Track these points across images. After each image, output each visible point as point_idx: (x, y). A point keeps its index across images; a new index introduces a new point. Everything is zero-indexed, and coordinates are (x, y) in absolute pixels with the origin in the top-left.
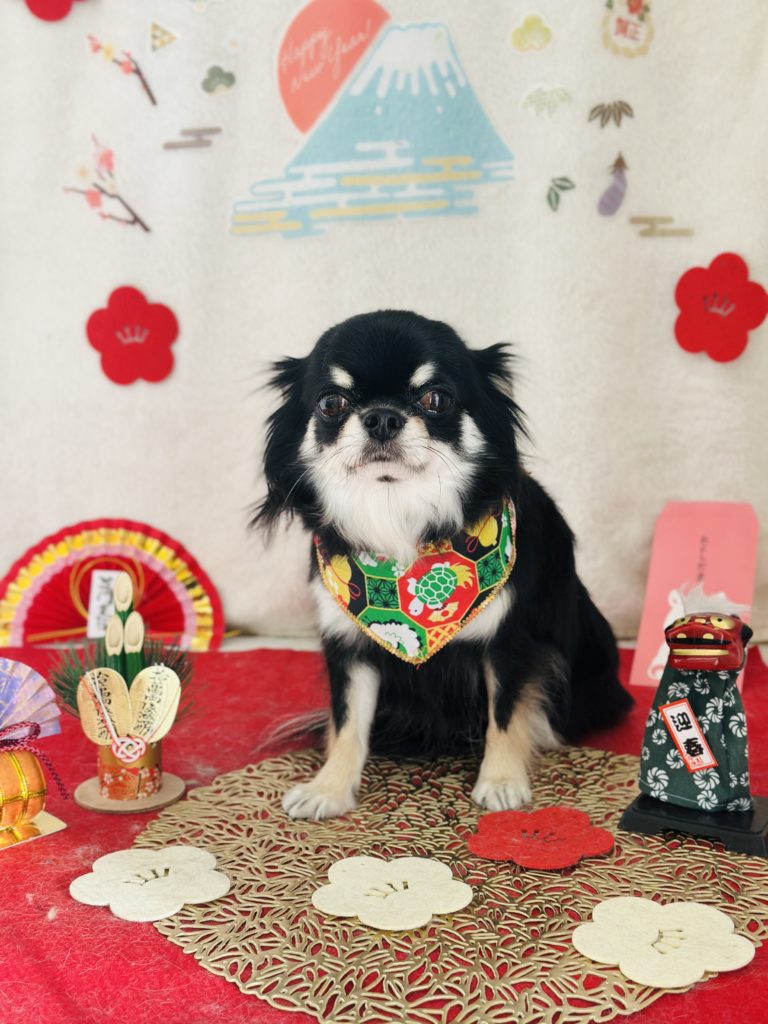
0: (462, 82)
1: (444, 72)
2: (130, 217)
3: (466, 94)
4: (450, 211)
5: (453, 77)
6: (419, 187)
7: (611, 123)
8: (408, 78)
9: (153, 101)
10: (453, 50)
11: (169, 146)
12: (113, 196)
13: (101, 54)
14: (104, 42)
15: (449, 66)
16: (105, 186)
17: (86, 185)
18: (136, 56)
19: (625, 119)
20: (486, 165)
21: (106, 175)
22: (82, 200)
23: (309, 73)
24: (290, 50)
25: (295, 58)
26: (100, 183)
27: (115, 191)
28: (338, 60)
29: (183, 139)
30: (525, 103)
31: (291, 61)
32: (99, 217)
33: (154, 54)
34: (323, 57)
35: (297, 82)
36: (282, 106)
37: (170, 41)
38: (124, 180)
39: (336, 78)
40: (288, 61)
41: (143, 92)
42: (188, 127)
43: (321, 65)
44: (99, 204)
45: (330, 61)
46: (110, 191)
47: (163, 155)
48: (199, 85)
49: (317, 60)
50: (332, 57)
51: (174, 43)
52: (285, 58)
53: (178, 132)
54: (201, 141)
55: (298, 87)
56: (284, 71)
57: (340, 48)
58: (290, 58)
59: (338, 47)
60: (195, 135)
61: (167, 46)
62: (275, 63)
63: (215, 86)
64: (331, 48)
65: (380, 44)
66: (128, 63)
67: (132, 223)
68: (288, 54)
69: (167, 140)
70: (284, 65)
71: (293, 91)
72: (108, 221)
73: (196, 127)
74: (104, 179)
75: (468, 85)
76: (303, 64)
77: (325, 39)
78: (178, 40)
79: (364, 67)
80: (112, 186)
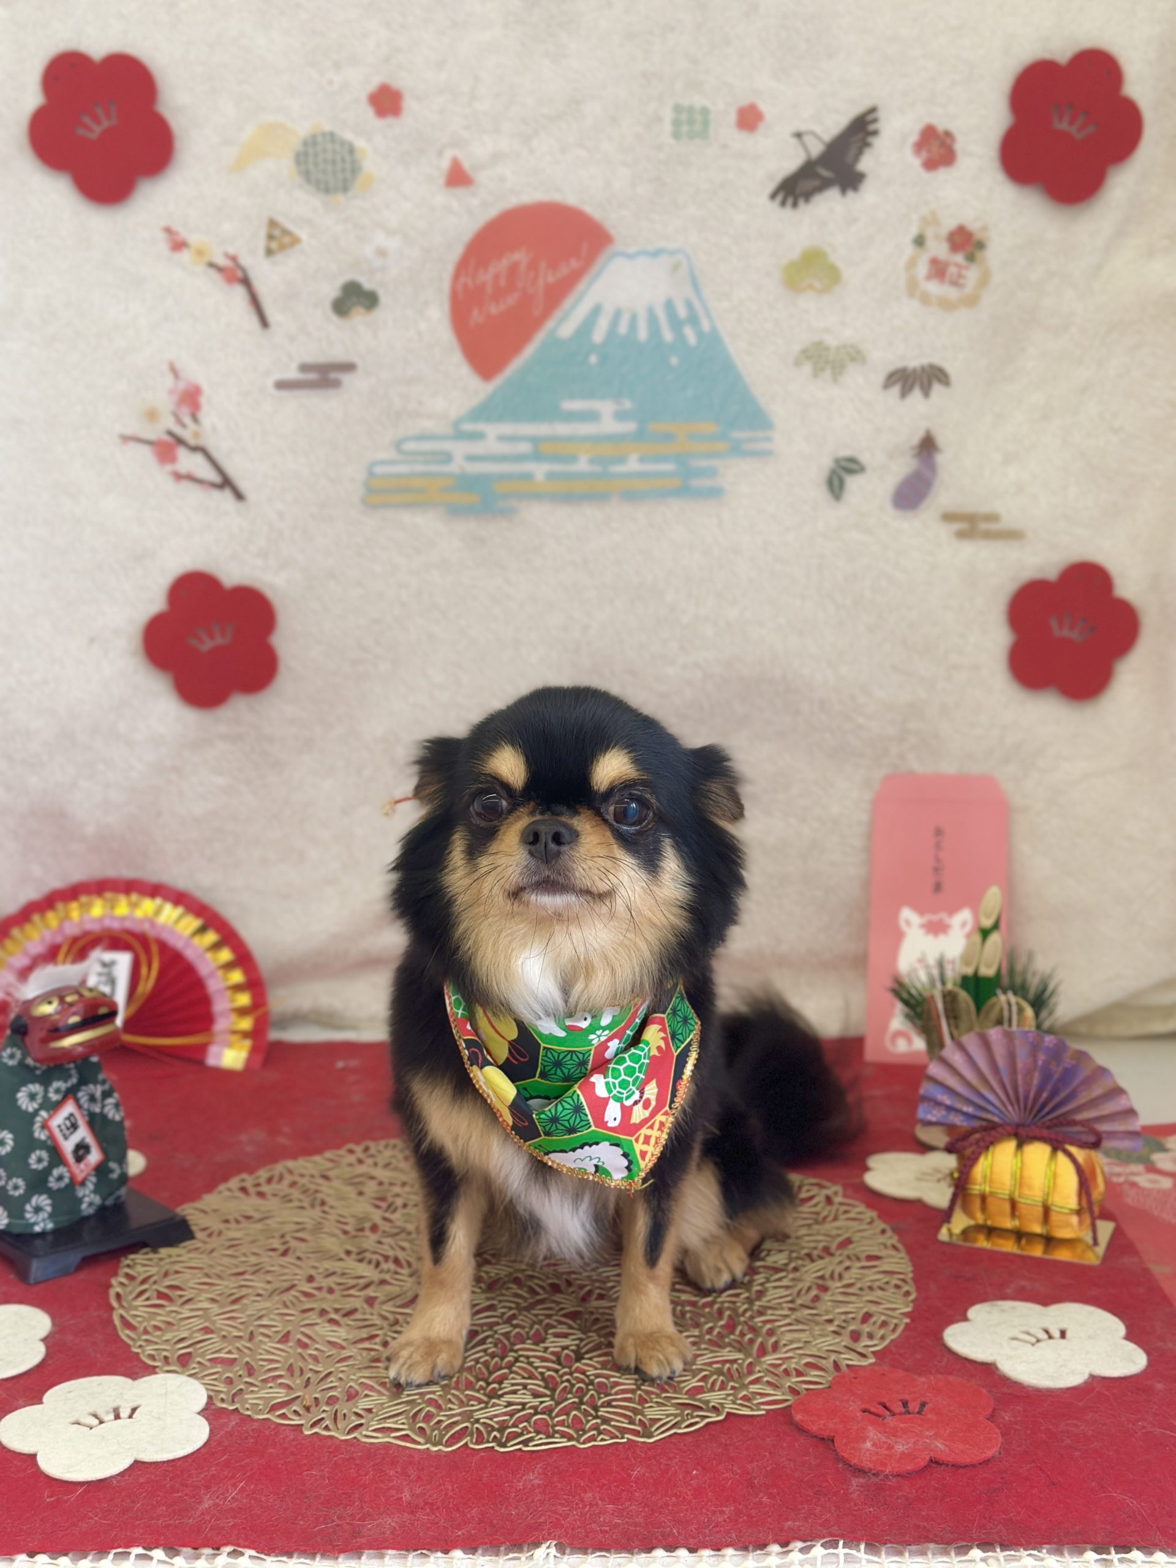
0: (706, 326)
1: (682, 312)
2: (217, 479)
3: (712, 341)
4: (684, 491)
5: (693, 320)
6: (642, 460)
7: (917, 393)
8: (634, 318)
9: (265, 324)
10: (696, 286)
11: (280, 385)
12: (195, 449)
13: (186, 255)
14: (192, 238)
15: (689, 305)
16: (187, 435)
17: (155, 433)
18: (242, 261)
19: (936, 387)
20: (737, 435)
21: (187, 419)
22: (147, 453)
23: (498, 304)
24: (471, 269)
25: (478, 282)
26: (177, 430)
27: (200, 443)
28: (540, 291)
29: (301, 376)
30: (797, 359)
31: (471, 285)
32: (171, 478)
33: (270, 259)
34: (520, 285)
35: (480, 313)
36: (455, 343)
37: (292, 245)
38: (214, 428)
39: (537, 313)
40: (466, 284)
41: (252, 309)
42: (309, 360)
43: (516, 295)
44: (173, 460)
45: (530, 291)
46: (192, 442)
47: (273, 396)
48: (328, 306)
49: (510, 287)
50: (532, 286)
51: (297, 247)
52: (462, 280)
53: (295, 366)
54: (326, 379)
55: (481, 320)
56: (460, 297)
57: (545, 276)
58: (470, 281)
59: (541, 274)
60: (319, 371)
61: (287, 251)
62: (447, 285)
63: (350, 308)
64: (532, 275)
65: (598, 274)
66: (233, 269)
67: (220, 487)
68: (466, 276)
69: (278, 376)
70: (460, 290)
71: (472, 325)
72: (184, 483)
73: (321, 360)
74: (184, 426)
75: (714, 330)
76: (489, 291)
77: (524, 262)
78: (304, 244)
79: (577, 303)
80: (196, 435)
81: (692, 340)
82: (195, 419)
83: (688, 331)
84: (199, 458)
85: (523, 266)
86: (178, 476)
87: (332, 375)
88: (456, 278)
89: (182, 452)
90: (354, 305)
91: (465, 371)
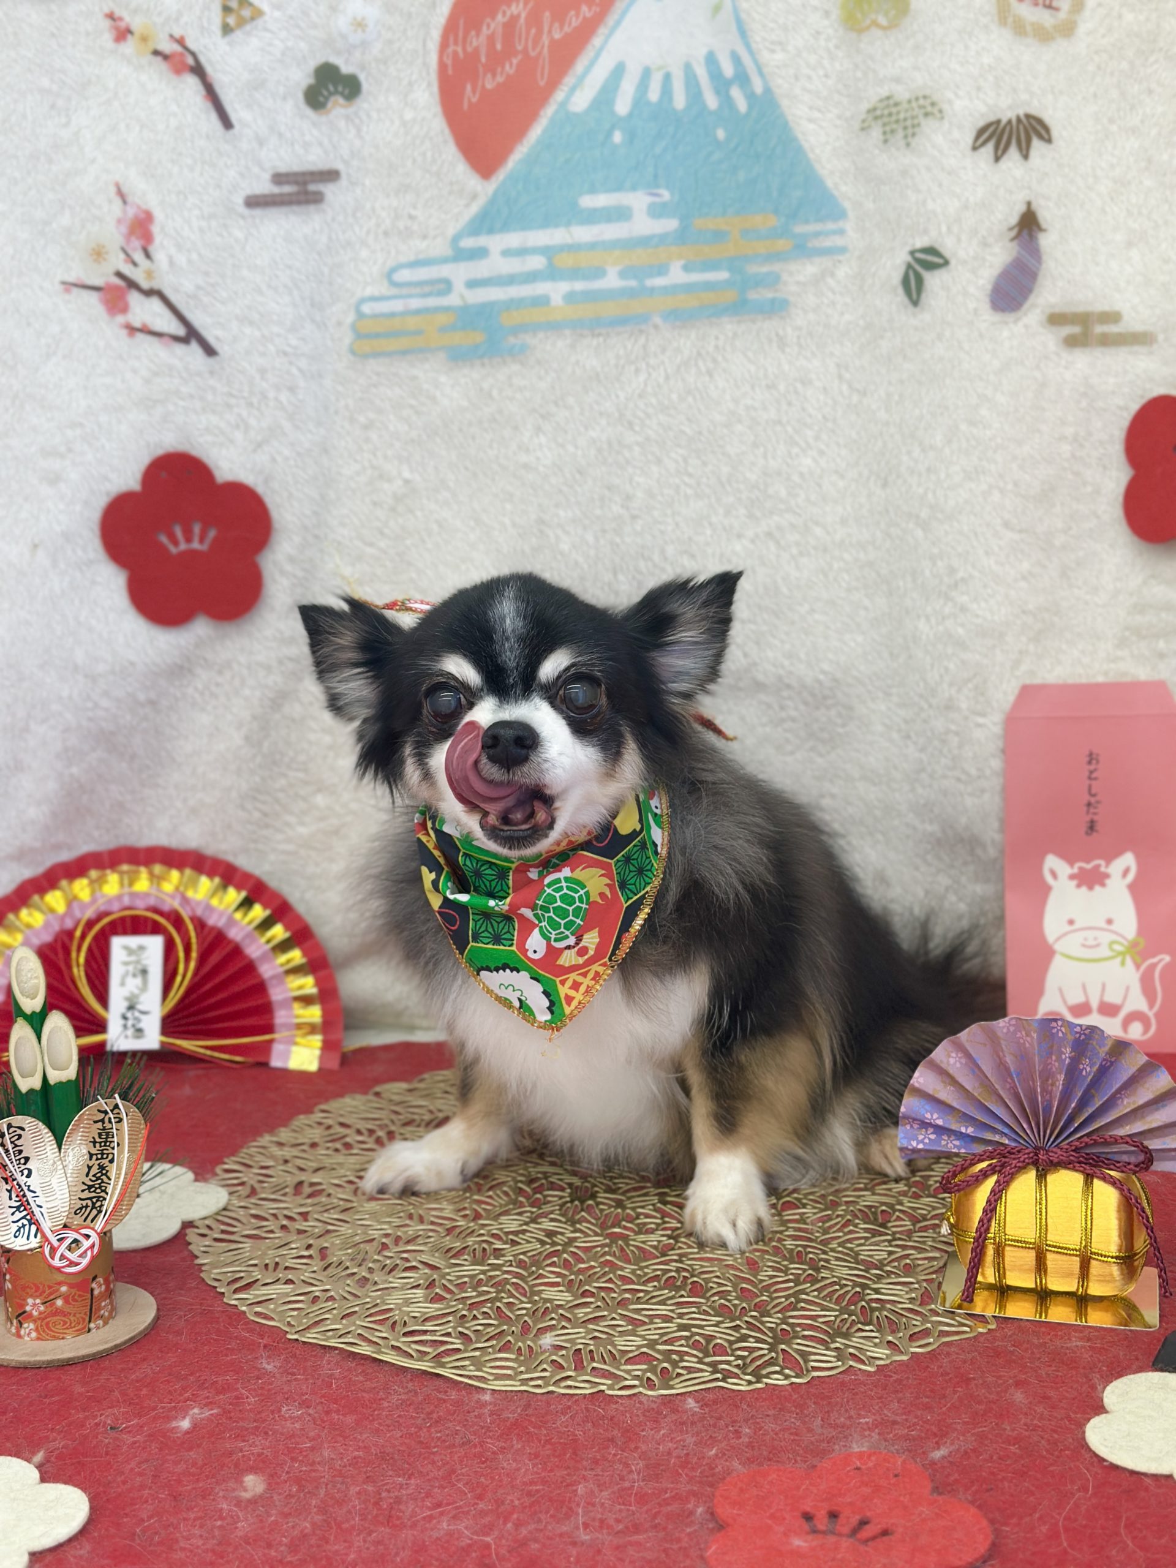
0: (758, 86)
1: (728, 69)
2: (181, 331)
3: (766, 105)
4: (740, 307)
5: (742, 77)
6: (686, 268)
7: (1013, 154)
8: (667, 81)
9: (226, 122)
10: (742, 30)
11: (254, 202)
12: (149, 293)
13: (129, 46)
14: (137, 23)
15: (736, 59)
16: (137, 275)
17: (102, 275)
18: (191, 44)
19: (1036, 145)
20: (801, 229)
21: (138, 256)
23: (494, 75)
24: (461, 34)
25: (469, 49)
26: (127, 270)
27: (155, 285)
28: (546, 50)
29: (276, 190)
30: (864, 121)
31: (461, 55)
32: (124, 332)
33: (228, 39)
34: (520, 48)
35: (474, 91)
36: (447, 131)
37: (253, 19)
38: (171, 262)
39: (542, 83)
40: (455, 53)
41: (209, 105)
42: (283, 168)
43: (515, 61)
44: (125, 309)
45: (533, 54)
46: (145, 285)
47: (243, 217)
48: (300, 96)
49: (509, 50)
50: (534, 49)
51: (259, 22)
52: (451, 49)
53: (267, 176)
54: (306, 193)
55: (474, 100)
56: (450, 72)
57: (550, 32)
58: (459, 49)
59: (546, 29)
60: (296, 183)
61: (248, 27)
62: (433, 59)
63: (327, 99)
64: (533, 31)
65: (618, 23)
66: (181, 55)
67: (184, 340)
68: (456, 43)
69: (249, 192)
70: (449, 62)
71: (466, 106)
72: (140, 336)
73: (296, 168)
74: (135, 264)
75: (768, 90)
76: (483, 60)
77: (523, 15)
78: (266, 18)
79: (592, 63)
80: (149, 274)
81: (742, 105)
82: (148, 255)
83: (736, 93)
84: (155, 304)
85: (522, 20)
86: (132, 330)
87: (312, 187)
88: (444, 46)
89: (134, 298)
90: (331, 94)
91: (461, 169)
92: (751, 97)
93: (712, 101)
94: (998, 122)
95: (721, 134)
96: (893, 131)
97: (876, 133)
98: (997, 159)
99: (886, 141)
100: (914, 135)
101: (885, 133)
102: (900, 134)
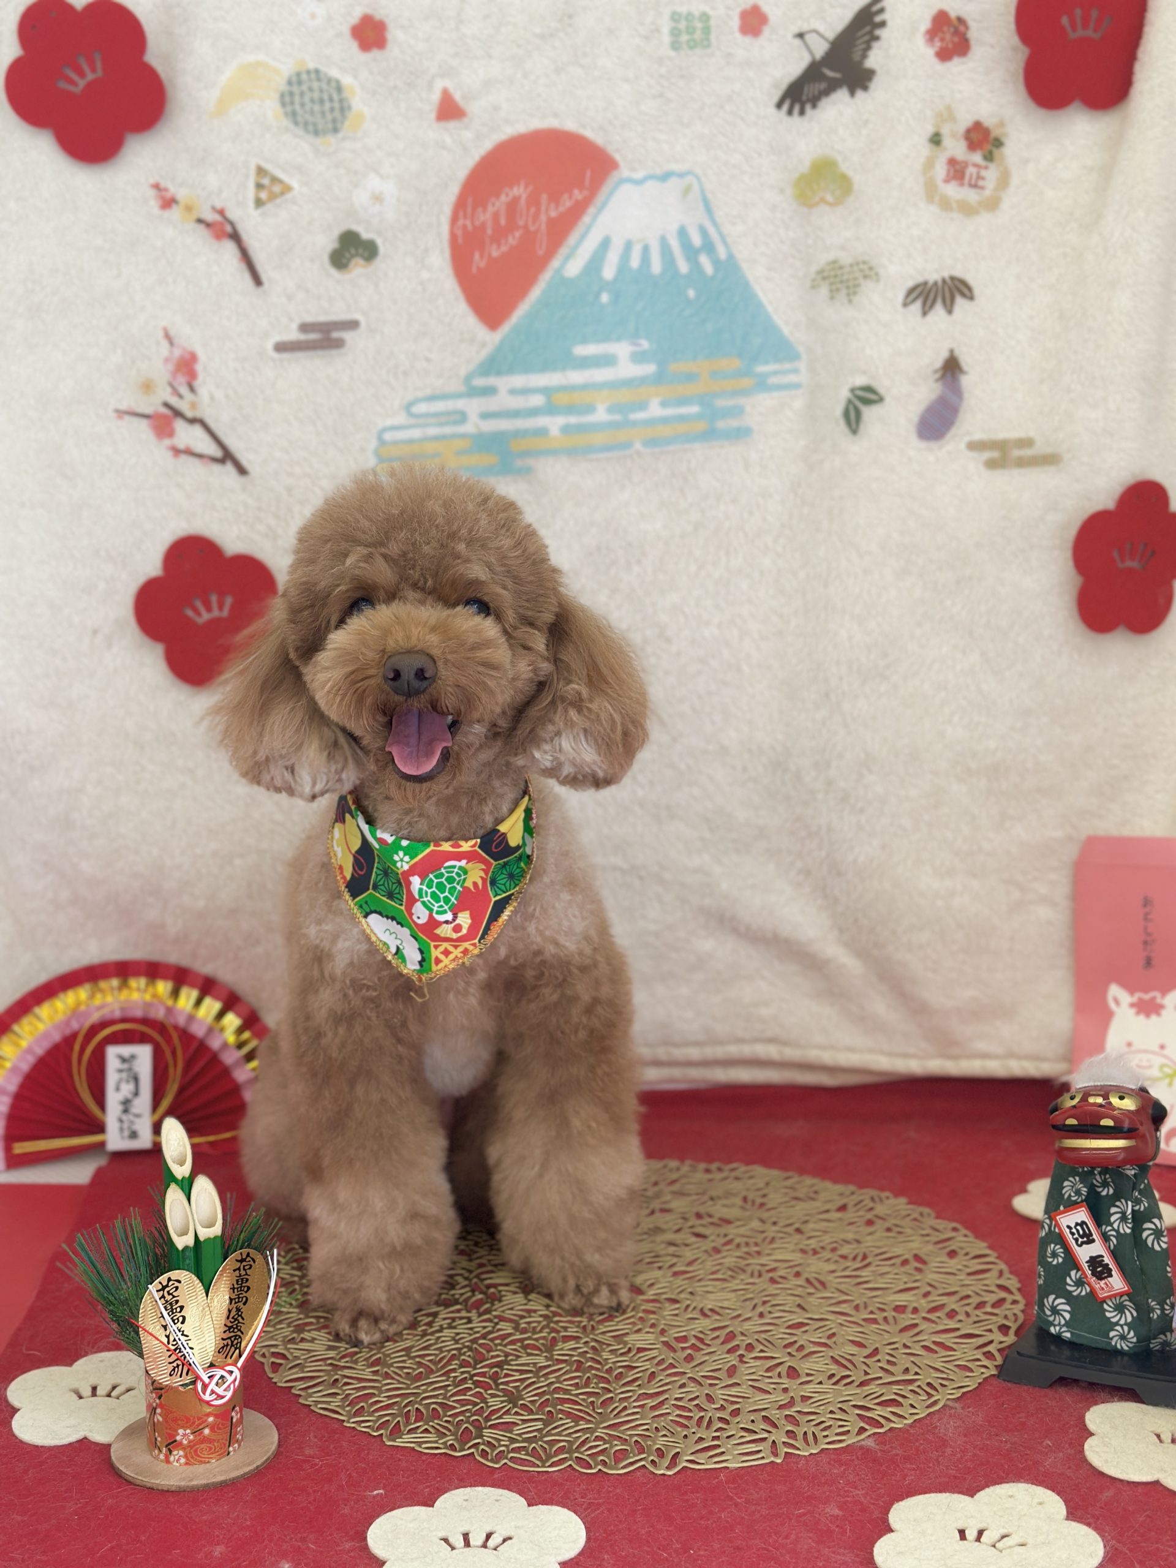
0: (722, 253)
1: (697, 240)
2: (218, 453)
3: (729, 268)
4: (710, 435)
5: (709, 247)
6: (664, 404)
7: (939, 309)
8: (646, 249)
9: (257, 281)
10: (709, 210)
11: (281, 347)
12: (193, 421)
13: (175, 213)
14: (181, 194)
15: (703, 231)
16: (183, 406)
17: (152, 405)
18: (230, 215)
19: (960, 301)
20: (761, 369)
21: (184, 390)
22: (143, 427)
23: (499, 245)
24: (469, 210)
25: (477, 223)
26: (174, 401)
27: (198, 414)
28: (544, 227)
29: (303, 337)
30: (814, 280)
31: (470, 227)
32: (170, 454)
33: (260, 211)
34: (521, 223)
35: (482, 256)
36: (458, 292)
37: (282, 193)
38: (212, 398)
39: (541, 253)
40: (465, 227)
41: (243, 266)
42: (310, 319)
43: (517, 234)
44: (171, 434)
45: (532, 228)
46: (189, 414)
47: (273, 360)
48: (326, 259)
49: (512, 226)
50: (534, 222)
51: (289, 196)
52: (461, 222)
53: (294, 326)
54: (329, 339)
55: (482, 264)
56: (460, 241)
57: (547, 210)
58: (468, 223)
59: (543, 208)
60: (321, 331)
61: (278, 201)
62: (445, 229)
63: (349, 260)
64: (533, 210)
65: (605, 204)
66: (221, 224)
67: (221, 461)
68: (465, 217)
69: (278, 338)
70: (459, 233)
71: (474, 270)
72: (184, 458)
73: (322, 318)
74: (180, 396)
75: (731, 256)
76: (489, 231)
77: (524, 197)
78: (295, 192)
79: (583, 237)
80: (193, 406)
81: (708, 268)
82: (192, 389)
83: (704, 260)
84: (198, 431)
85: (523, 201)
86: (177, 452)
87: (335, 335)
88: (454, 220)
89: (179, 425)
90: (353, 256)
91: (470, 321)
92: (716, 262)
93: (683, 267)
94: (925, 283)
95: (691, 293)
96: (838, 290)
97: (824, 290)
98: (925, 313)
99: (832, 298)
100: (855, 293)
101: (831, 291)
102: (844, 292)
